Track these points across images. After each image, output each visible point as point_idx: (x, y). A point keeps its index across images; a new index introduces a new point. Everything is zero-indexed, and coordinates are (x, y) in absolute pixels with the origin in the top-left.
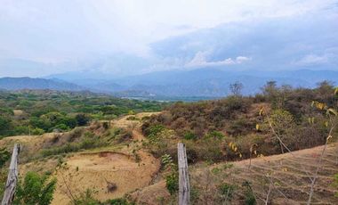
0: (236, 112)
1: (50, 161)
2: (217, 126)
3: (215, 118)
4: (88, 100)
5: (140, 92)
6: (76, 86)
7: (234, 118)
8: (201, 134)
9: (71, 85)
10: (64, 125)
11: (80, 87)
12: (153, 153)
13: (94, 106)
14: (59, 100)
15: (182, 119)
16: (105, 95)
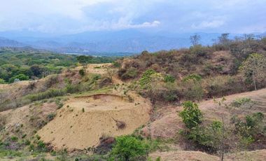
0: (202, 59)
1: (45, 104)
2: (189, 70)
3: (185, 64)
4: (32, 55)
5: (75, 48)
6: (17, 43)
7: (201, 63)
8: (177, 77)
9: (13, 42)
10: (23, 76)
11: (21, 43)
12: (140, 94)
13: (41, 60)
14: (6, 55)
15: (156, 65)
16: (45, 50)
